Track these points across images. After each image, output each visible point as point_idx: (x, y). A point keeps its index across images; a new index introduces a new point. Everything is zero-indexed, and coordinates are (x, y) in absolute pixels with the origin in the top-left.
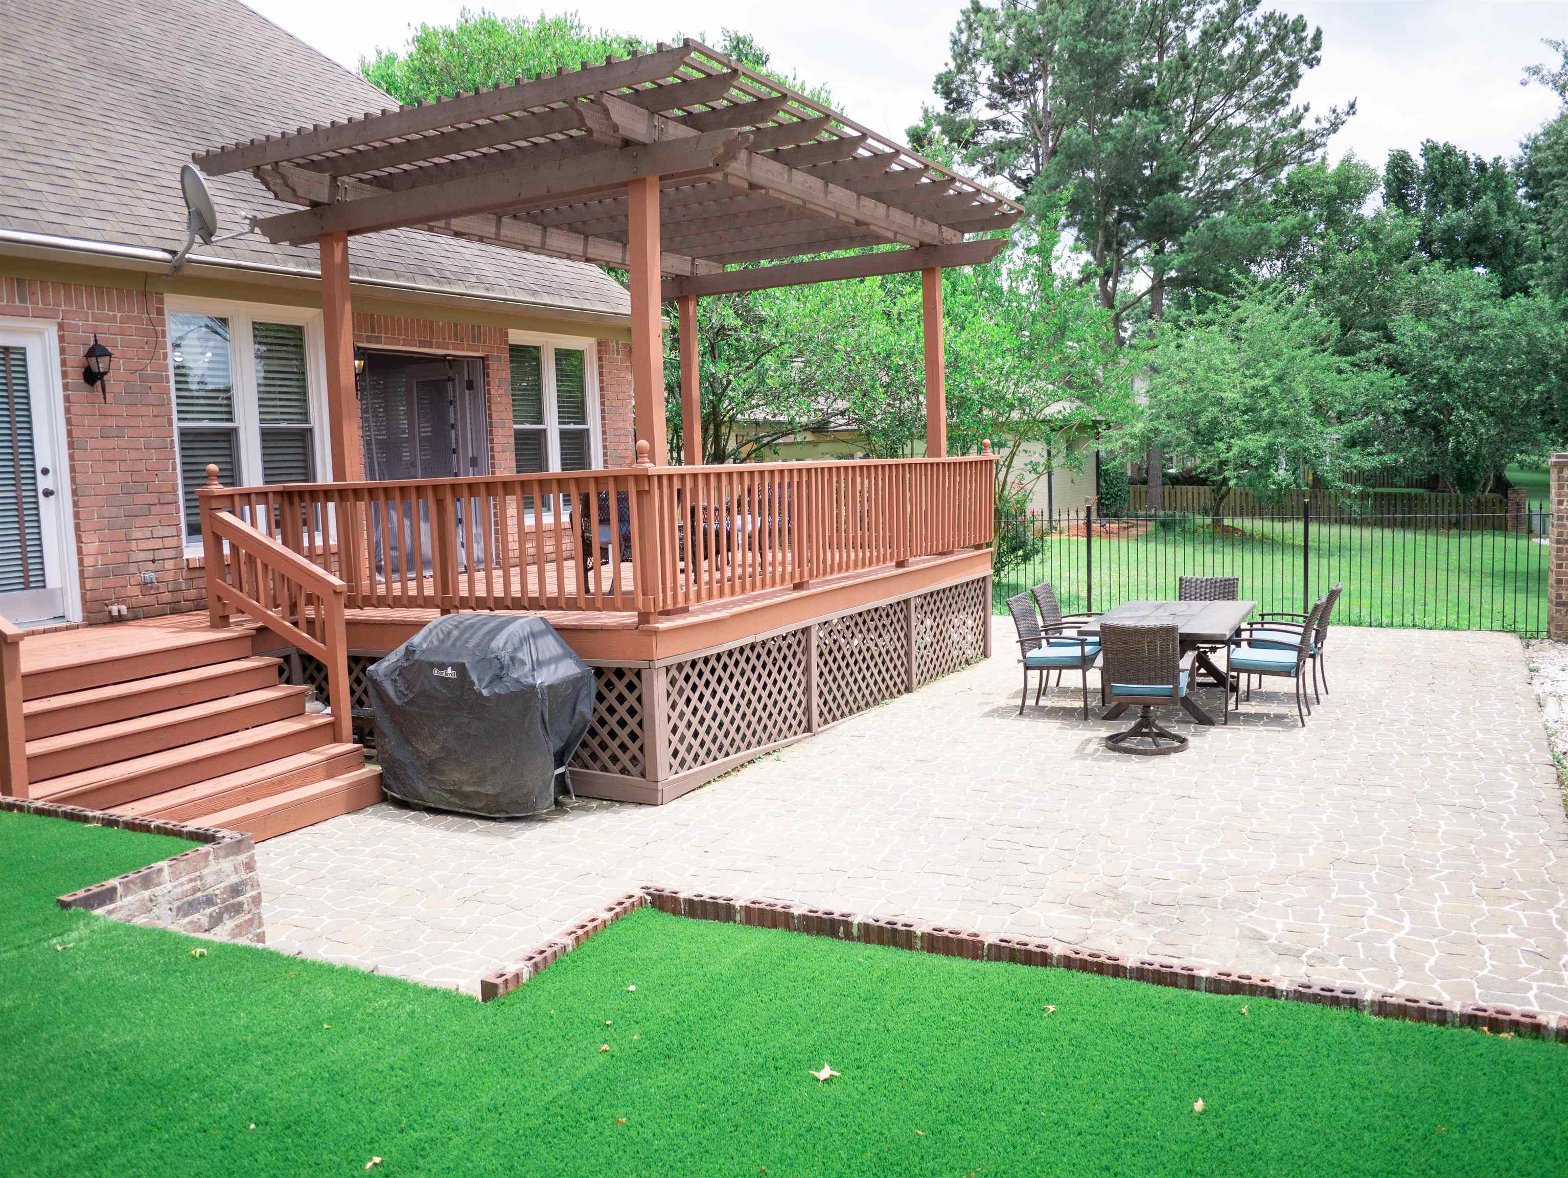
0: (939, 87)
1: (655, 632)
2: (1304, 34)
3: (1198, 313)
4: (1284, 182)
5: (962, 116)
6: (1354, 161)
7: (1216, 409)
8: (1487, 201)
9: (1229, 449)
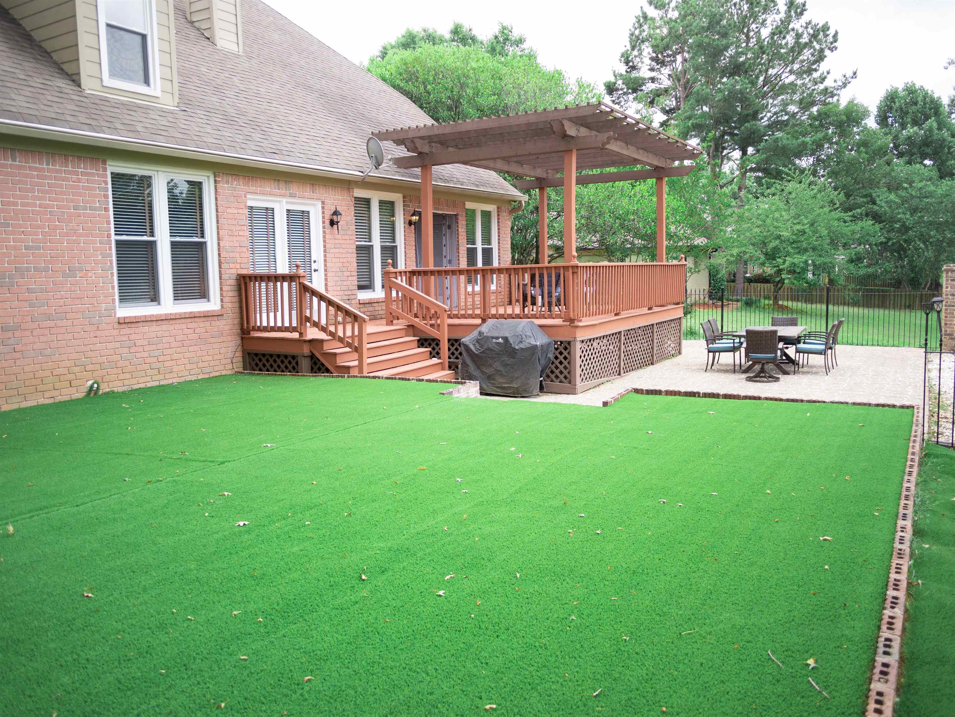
0: (623, 59)
1: (577, 327)
2: (828, 33)
3: (768, 188)
4: (816, 113)
5: (634, 74)
6: (855, 102)
7: (777, 242)
8: (932, 122)
9: (784, 263)
